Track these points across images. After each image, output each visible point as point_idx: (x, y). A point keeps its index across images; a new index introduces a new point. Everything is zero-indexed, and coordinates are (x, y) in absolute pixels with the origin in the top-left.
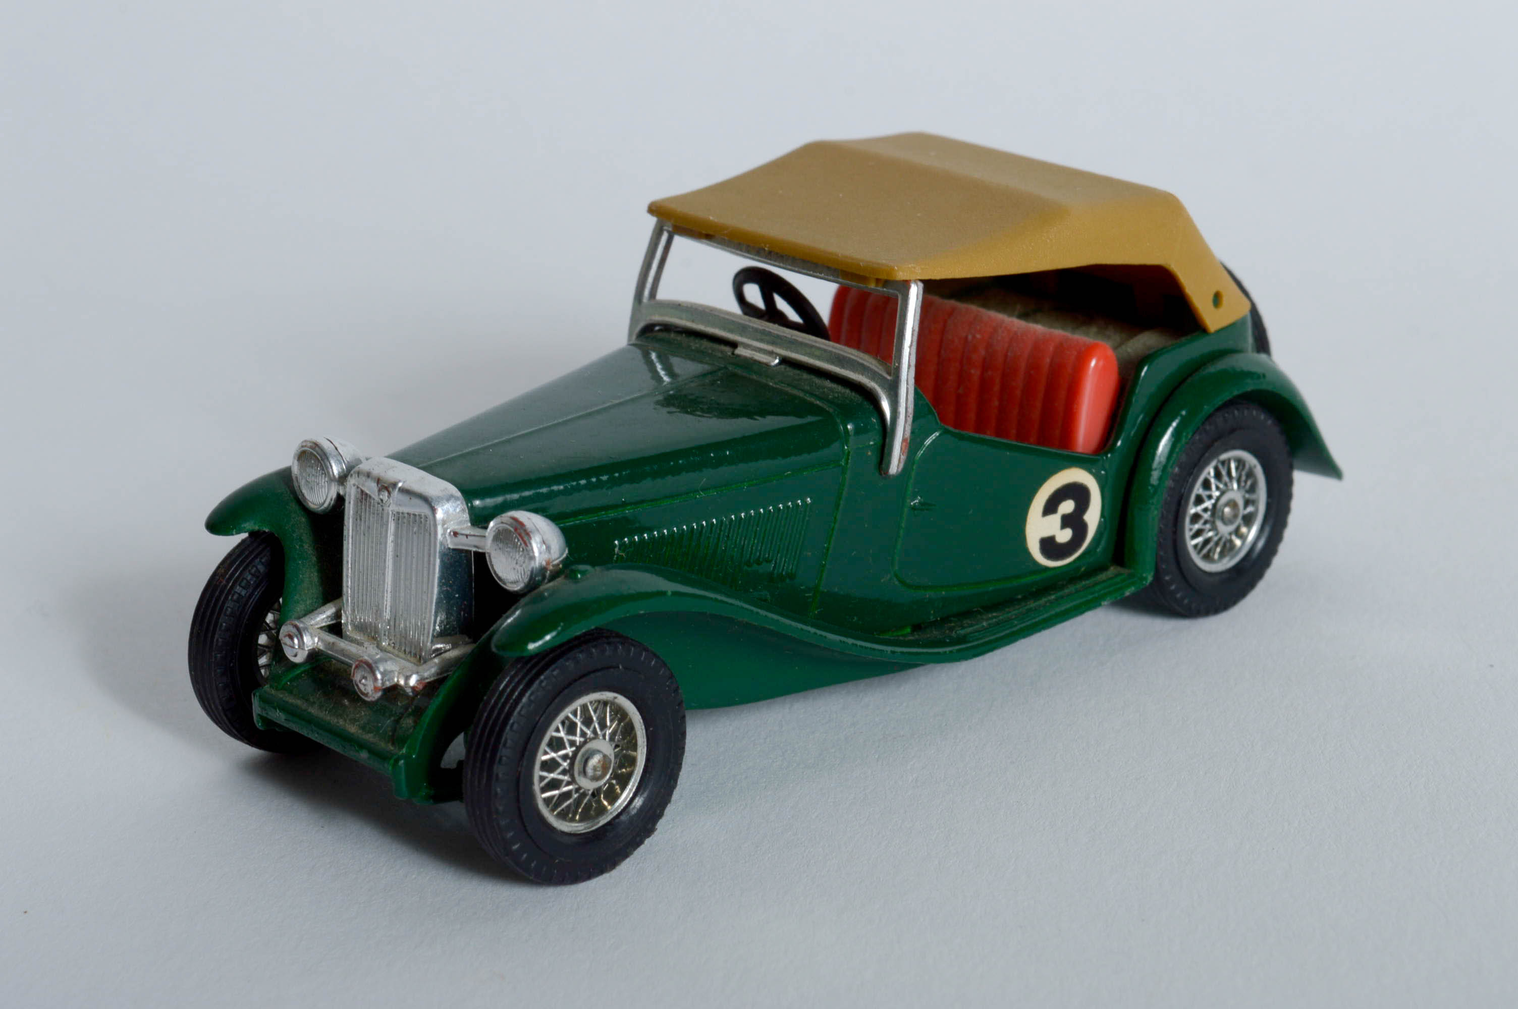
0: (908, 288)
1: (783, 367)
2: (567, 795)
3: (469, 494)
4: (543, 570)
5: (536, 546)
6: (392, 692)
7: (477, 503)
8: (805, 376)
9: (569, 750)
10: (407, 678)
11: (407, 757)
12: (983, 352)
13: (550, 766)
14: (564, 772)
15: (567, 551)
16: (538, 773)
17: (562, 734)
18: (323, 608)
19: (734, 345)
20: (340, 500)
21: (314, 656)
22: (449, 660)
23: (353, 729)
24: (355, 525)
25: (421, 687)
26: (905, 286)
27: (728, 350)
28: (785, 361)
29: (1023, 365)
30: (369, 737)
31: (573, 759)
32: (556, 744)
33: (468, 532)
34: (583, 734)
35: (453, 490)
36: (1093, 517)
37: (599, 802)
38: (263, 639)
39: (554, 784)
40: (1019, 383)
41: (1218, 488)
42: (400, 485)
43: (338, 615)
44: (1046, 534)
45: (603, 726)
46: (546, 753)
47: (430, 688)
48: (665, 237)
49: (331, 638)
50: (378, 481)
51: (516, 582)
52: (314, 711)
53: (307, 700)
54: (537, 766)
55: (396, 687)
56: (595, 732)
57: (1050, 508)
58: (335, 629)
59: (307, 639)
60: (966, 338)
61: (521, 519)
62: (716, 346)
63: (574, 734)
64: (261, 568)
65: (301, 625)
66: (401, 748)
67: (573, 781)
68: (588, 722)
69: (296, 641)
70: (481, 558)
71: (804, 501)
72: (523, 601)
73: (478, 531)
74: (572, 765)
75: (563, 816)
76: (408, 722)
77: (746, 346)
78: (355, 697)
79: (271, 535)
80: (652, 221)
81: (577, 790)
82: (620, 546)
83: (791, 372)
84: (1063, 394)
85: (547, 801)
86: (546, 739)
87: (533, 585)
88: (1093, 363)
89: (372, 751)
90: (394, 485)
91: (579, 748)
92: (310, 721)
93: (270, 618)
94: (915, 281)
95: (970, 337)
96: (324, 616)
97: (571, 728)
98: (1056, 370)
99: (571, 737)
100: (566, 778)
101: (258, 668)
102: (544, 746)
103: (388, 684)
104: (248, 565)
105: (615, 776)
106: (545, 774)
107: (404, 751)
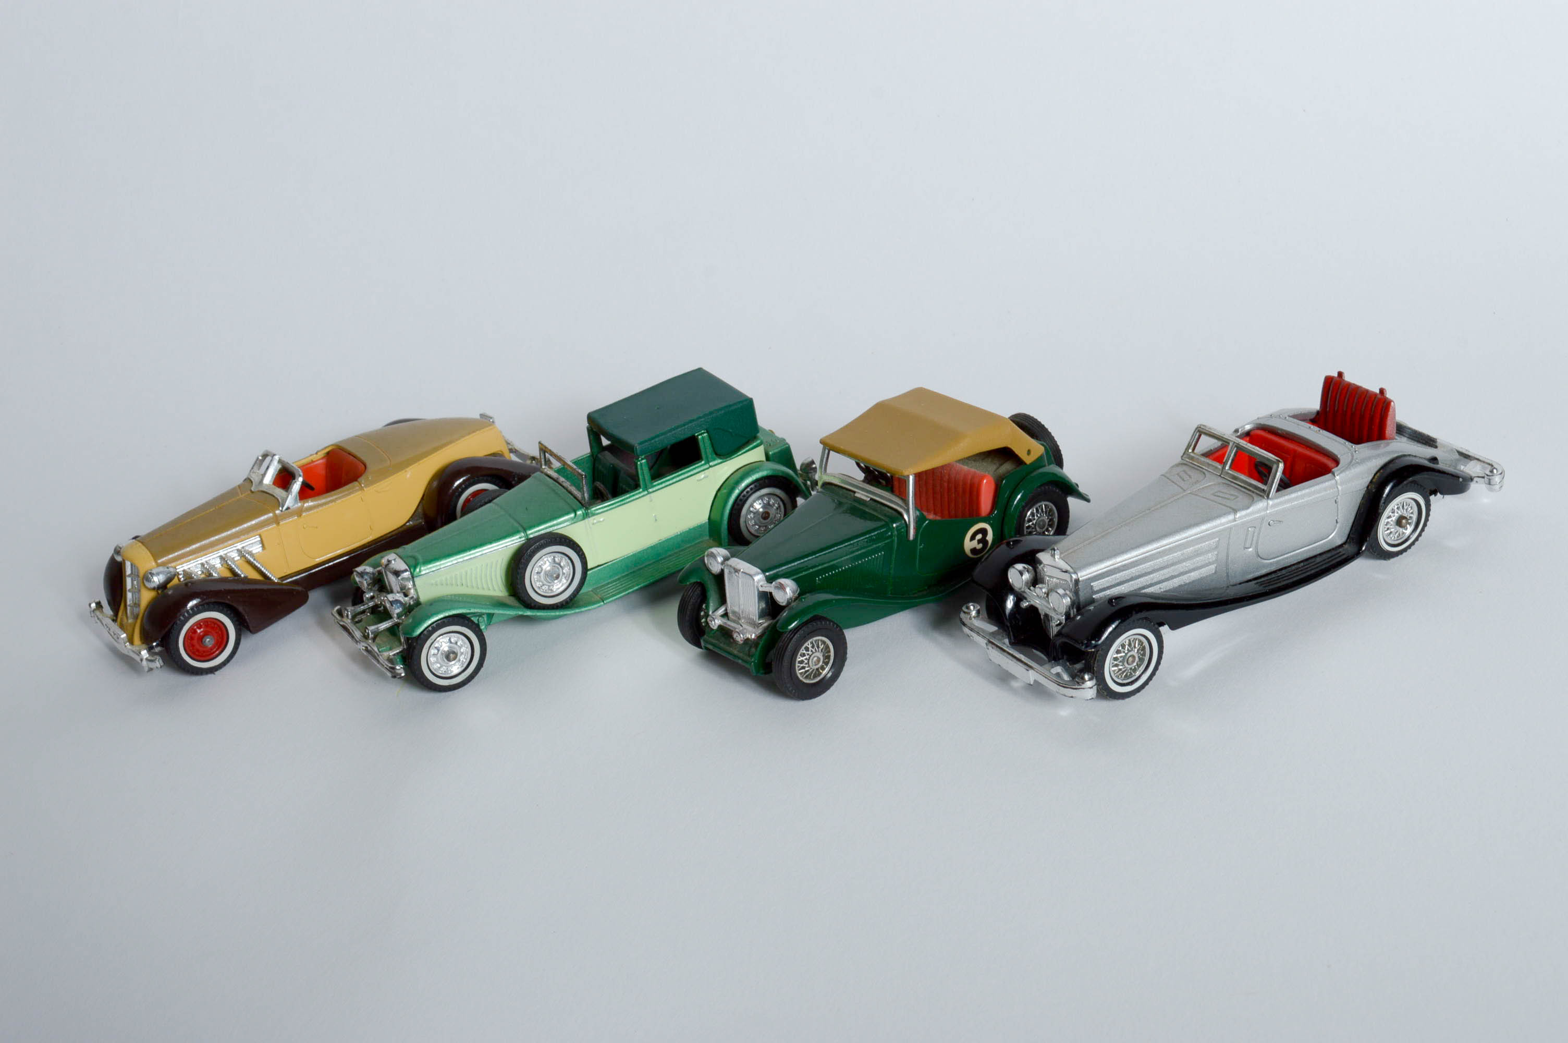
0: (909, 477)
1: (871, 501)
2: (808, 671)
3: (764, 571)
4: (791, 599)
5: (788, 590)
6: (747, 641)
7: (767, 574)
8: (879, 505)
9: (807, 657)
10: (751, 635)
11: (754, 662)
12: (947, 477)
13: (802, 662)
14: (806, 664)
15: (799, 590)
16: (797, 665)
17: (804, 652)
18: (721, 608)
19: (854, 492)
20: (722, 571)
21: (720, 627)
22: (764, 627)
23: (736, 652)
24: (728, 583)
25: (756, 638)
26: (908, 476)
27: (852, 494)
28: (871, 499)
29: (961, 484)
30: (741, 655)
31: (809, 660)
32: (804, 655)
33: (765, 585)
34: (812, 651)
35: (759, 570)
36: (990, 537)
37: (819, 671)
38: (702, 613)
39: (803, 668)
40: (960, 490)
41: (1037, 516)
42: (742, 570)
43: (726, 610)
44: (972, 547)
45: (818, 647)
46: (799, 658)
47: (760, 637)
48: (827, 451)
49: (725, 620)
50: (734, 569)
51: (782, 603)
52: (722, 645)
53: (719, 641)
54: (797, 662)
55: (748, 639)
56: (816, 650)
57: (973, 538)
58: (726, 615)
59: (716, 621)
60: (941, 472)
61: (783, 583)
62: (848, 492)
63: (809, 651)
64: (699, 592)
65: (714, 617)
66: (751, 659)
67: (809, 666)
68: (813, 647)
69: (713, 622)
70: (771, 593)
71: (881, 553)
72: (787, 609)
73: (769, 585)
74: (808, 662)
75: (807, 677)
76: (753, 650)
77: (859, 493)
78: (735, 641)
79: (700, 583)
80: (822, 446)
81: (811, 669)
82: (818, 580)
83: (874, 504)
84: (975, 493)
85: (801, 673)
86: (799, 654)
87: (789, 603)
88: (985, 481)
89: (743, 660)
90: (740, 570)
91: (810, 656)
92: (720, 649)
93: (704, 606)
94: (911, 475)
95: (943, 471)
96: (721, 611)
97: (807, 649)
98: (972, 486)
99: (807, 652)
100: (807, 666)
101: (702, 623)
102: (799, 656)
103: (745, 638)
104: (694, 592)
105: (824, 662)
106: (799, 665)
107: (753, 660)
